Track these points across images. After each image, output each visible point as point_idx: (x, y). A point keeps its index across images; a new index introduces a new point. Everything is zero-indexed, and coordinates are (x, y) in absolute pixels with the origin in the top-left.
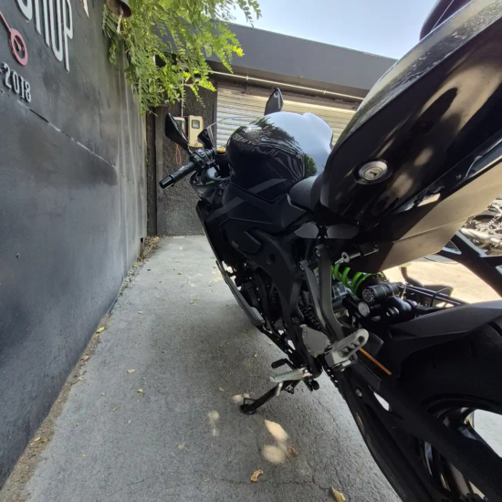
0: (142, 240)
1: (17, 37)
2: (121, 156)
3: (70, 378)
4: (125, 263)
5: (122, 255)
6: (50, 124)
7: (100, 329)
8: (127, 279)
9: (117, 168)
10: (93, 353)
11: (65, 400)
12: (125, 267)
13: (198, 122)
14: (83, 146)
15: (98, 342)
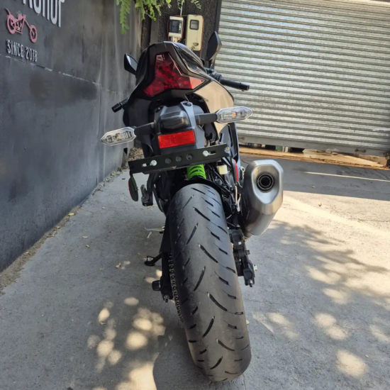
0: (125, 150)
1: (33, 29)
2: (103, 71)
3: (47, 234)
4: (101, 169)
5: (98, 161)
6: (46, 69)
7: (71, 214)
8: (102, 184)
9: (98, 84)
10: (63, 226)
11: (43, 243)
12: (101, 173)
13: (197, 22)
14: (67, 75)
15: (68, 220)
